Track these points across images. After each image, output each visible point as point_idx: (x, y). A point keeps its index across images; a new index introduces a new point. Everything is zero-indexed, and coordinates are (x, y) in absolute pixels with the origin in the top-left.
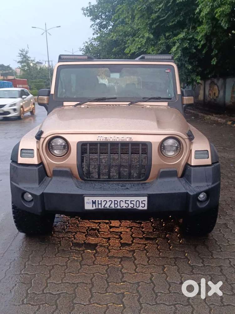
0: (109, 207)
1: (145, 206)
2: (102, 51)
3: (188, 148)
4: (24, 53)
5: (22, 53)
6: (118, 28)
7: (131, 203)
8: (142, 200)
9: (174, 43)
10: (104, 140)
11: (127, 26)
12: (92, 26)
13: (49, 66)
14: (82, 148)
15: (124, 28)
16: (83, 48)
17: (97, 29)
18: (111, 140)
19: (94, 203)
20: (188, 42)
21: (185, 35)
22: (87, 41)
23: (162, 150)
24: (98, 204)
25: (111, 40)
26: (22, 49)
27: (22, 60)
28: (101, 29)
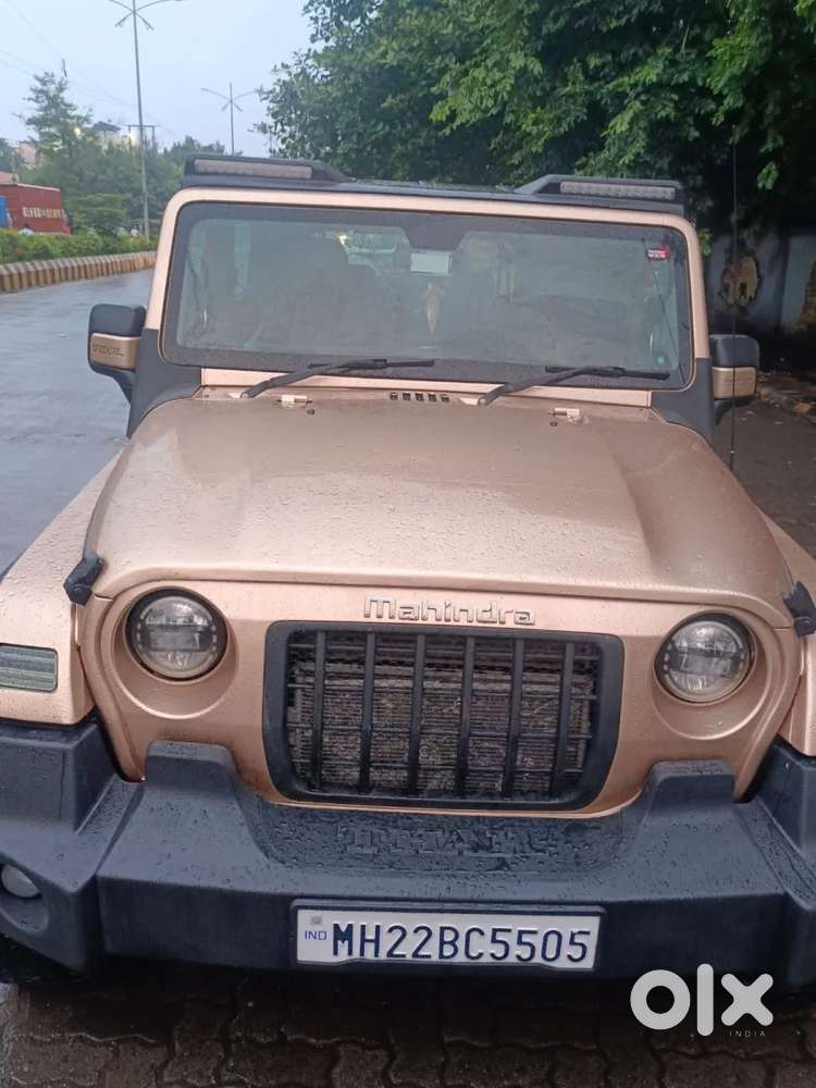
0: (415, 954)
1: (583, 956)
2: (341, 105)
3: (788, 668)
4: (52, 88)
5: (45, 88)
6: (408, 19)
7: (520, 942)
8: (576, 930)
9: (620, 99)
10: (397, 620)
11: (440, 15)
12: (310, 8)
13: (144, 142)
14: (289, 649)
15: (428, 24)
16: (271, 88)
17: (325, 18)
18: (431, 621)
19: (342, 935)
20: (671, 100)
21: (664, 70)
22: (291, 62)
23: (666, 667)
24: (364, 941)
25: (378, 65)
26: (46, 74)
27: (41, 113)
28: (342, 18)
